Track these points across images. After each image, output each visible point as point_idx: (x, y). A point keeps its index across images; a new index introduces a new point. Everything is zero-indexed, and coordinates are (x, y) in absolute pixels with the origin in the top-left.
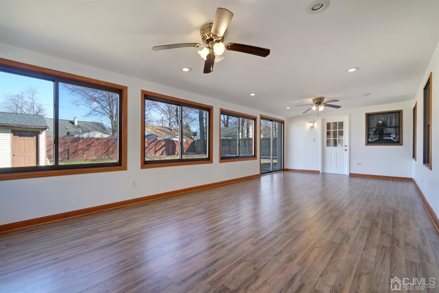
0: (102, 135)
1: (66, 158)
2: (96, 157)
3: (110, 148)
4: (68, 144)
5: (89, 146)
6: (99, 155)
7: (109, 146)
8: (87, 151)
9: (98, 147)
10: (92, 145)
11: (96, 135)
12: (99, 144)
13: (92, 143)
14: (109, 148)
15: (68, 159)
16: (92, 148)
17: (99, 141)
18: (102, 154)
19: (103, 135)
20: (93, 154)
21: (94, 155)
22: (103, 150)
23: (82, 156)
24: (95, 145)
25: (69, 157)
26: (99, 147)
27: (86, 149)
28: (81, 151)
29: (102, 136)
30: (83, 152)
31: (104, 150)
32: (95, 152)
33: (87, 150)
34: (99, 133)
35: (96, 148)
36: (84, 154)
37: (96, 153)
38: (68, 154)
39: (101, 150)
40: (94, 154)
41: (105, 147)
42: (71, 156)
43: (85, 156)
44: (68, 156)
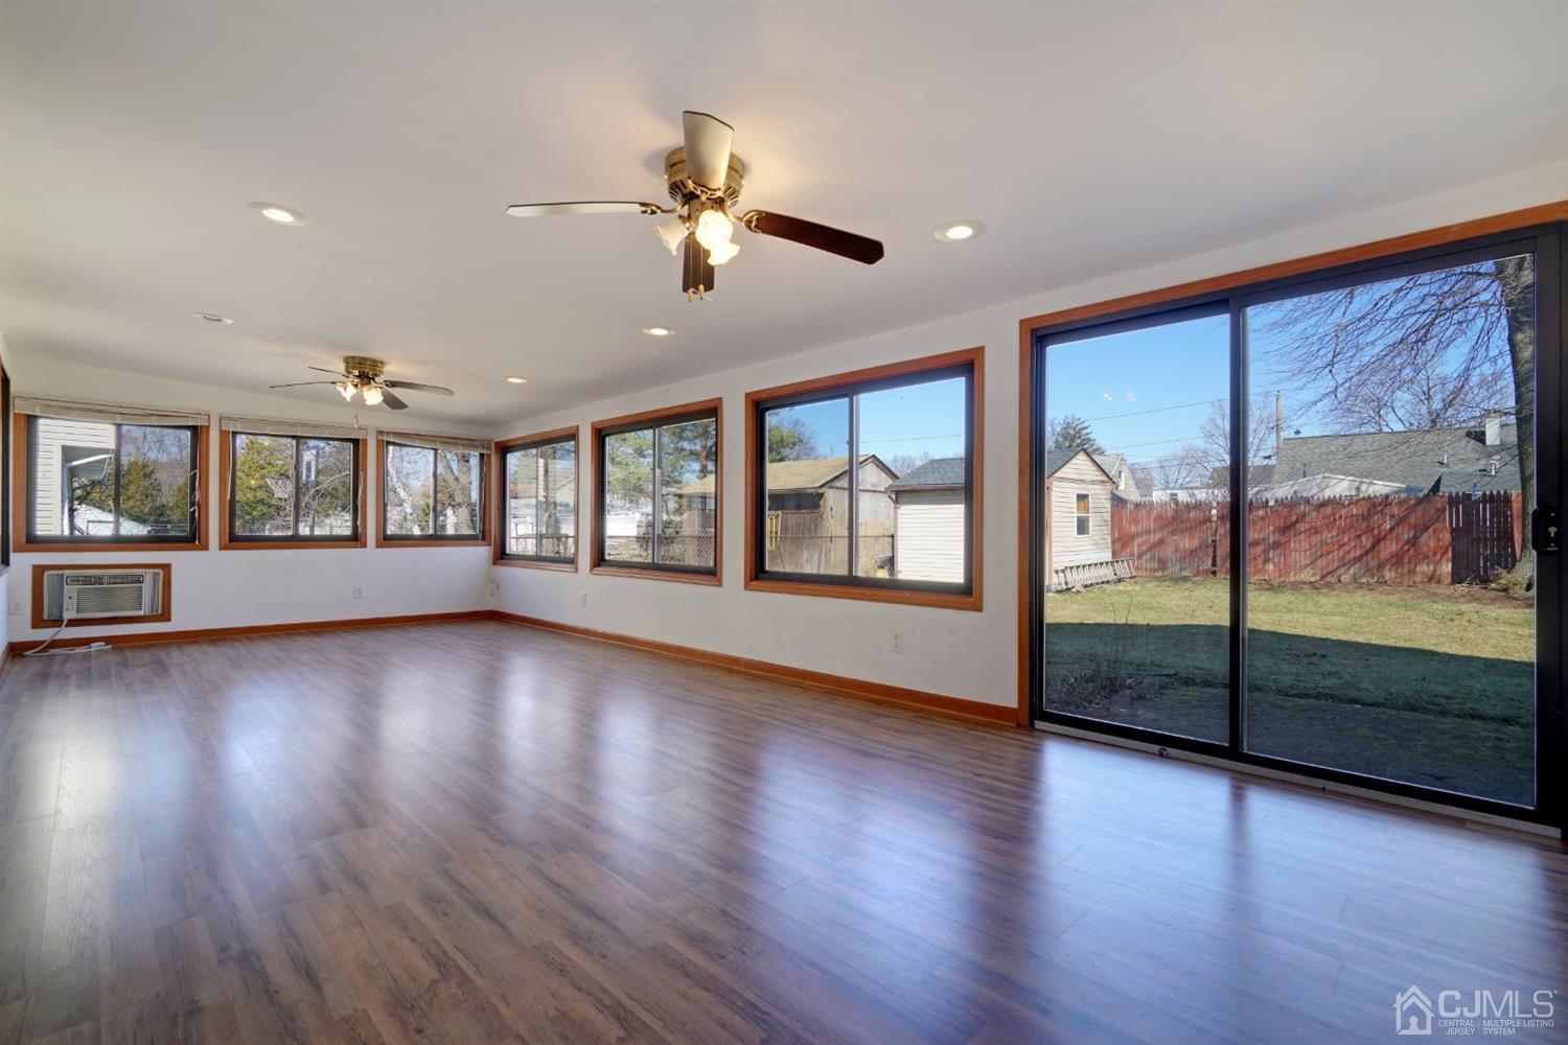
0: (1357, 484)
1: (1208, 570)
2: (1314, 575)
3: (1384, 538)
4: (1214, 526)
5: (1287, 534)
6: (1331, 568)
7: (1376, 532)
8: (1277, 552)
9: (1327, 535)
10: (1301, 527)
11: (1327, 486)
12: (1327, 525)
13: (1297, 521)
14: (1378, 541)
15: (1214, 573)
16: (1298, 538)
17: (1328, 510)
18: (1344, 565)
19: (1364, 487)
20: (1302, 564)
21: (1308, 566)
22: (1346, 548)
23: (1260, 566)
24: (1311, 528)
25: (1215, 568)
26: (1330, 535)
27: (1274, 543)
28: (1259, 549)
29: (1358, 489)
30: (1266, 552)
31: (1355, 547)
32: (1311, 555)
33: (1280, 545)
34: (1343, 477)
35: (1315, 539)
36: (1266, 561)
37: (1316, 560)
38: (1214, 558)
39: (1338, 549)
40: (1308, 562)
41: (1359, 536)
42: (1223, 565)
43: (1271, 567)
44: (1214, 564)
